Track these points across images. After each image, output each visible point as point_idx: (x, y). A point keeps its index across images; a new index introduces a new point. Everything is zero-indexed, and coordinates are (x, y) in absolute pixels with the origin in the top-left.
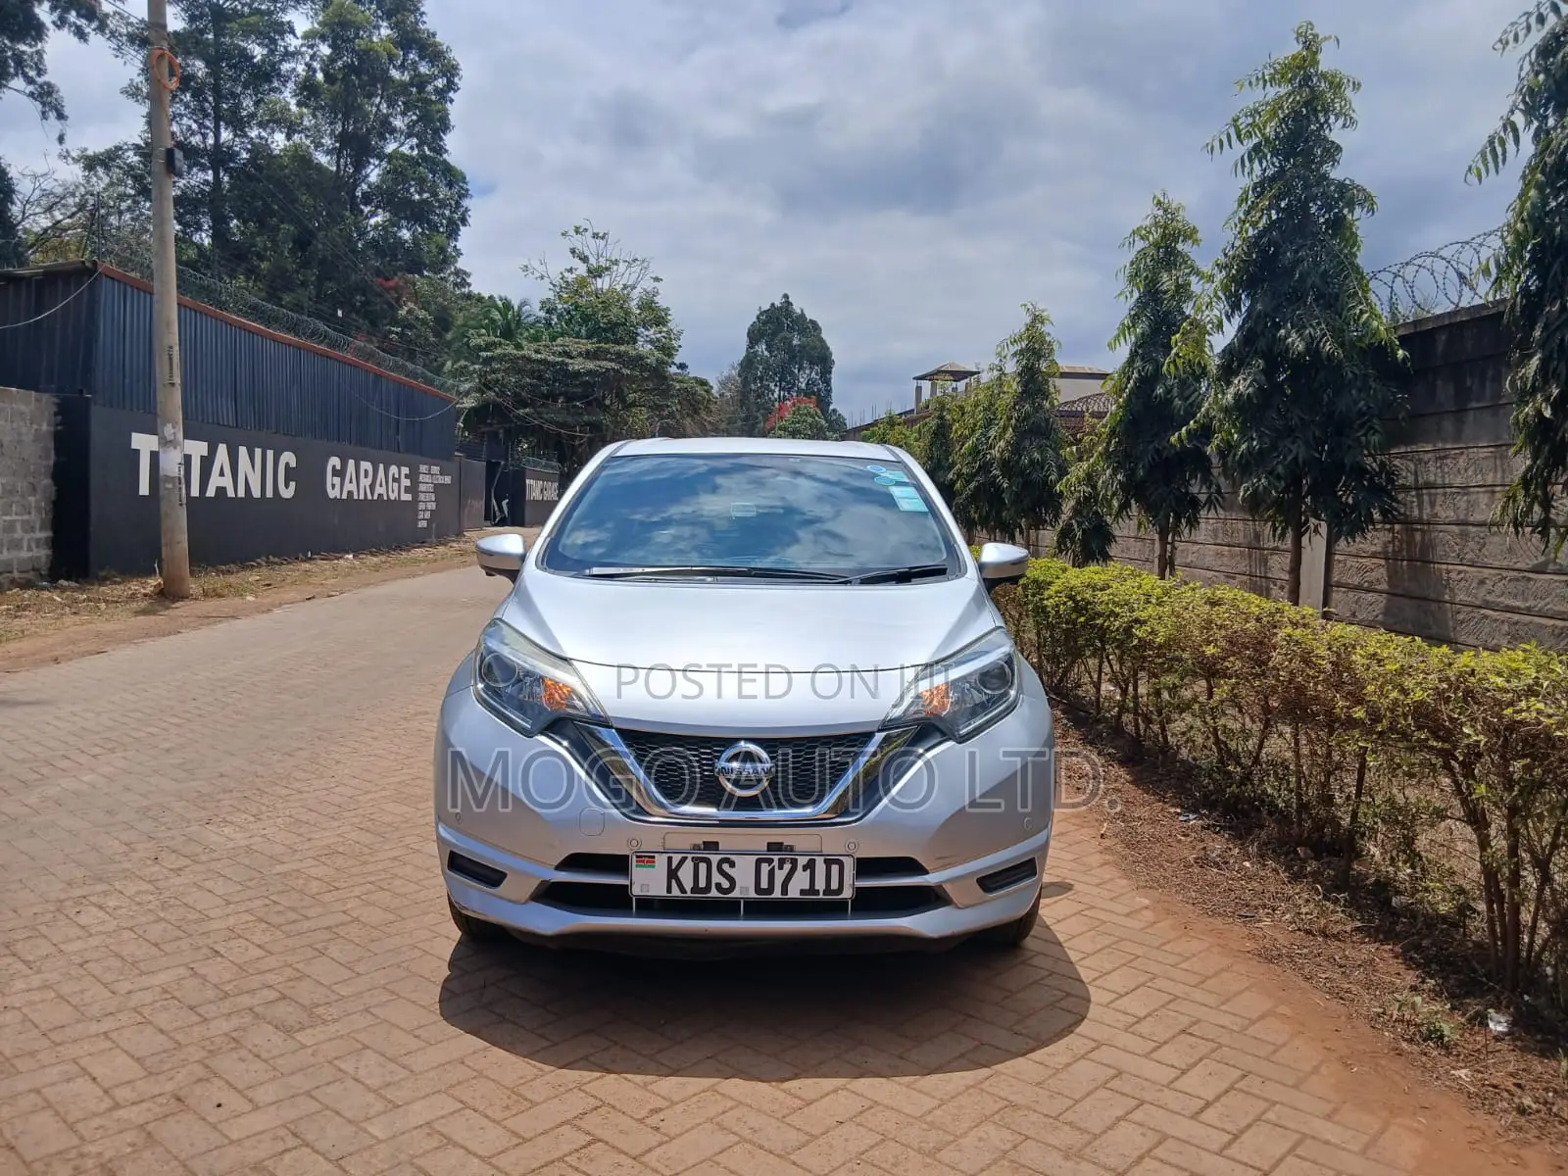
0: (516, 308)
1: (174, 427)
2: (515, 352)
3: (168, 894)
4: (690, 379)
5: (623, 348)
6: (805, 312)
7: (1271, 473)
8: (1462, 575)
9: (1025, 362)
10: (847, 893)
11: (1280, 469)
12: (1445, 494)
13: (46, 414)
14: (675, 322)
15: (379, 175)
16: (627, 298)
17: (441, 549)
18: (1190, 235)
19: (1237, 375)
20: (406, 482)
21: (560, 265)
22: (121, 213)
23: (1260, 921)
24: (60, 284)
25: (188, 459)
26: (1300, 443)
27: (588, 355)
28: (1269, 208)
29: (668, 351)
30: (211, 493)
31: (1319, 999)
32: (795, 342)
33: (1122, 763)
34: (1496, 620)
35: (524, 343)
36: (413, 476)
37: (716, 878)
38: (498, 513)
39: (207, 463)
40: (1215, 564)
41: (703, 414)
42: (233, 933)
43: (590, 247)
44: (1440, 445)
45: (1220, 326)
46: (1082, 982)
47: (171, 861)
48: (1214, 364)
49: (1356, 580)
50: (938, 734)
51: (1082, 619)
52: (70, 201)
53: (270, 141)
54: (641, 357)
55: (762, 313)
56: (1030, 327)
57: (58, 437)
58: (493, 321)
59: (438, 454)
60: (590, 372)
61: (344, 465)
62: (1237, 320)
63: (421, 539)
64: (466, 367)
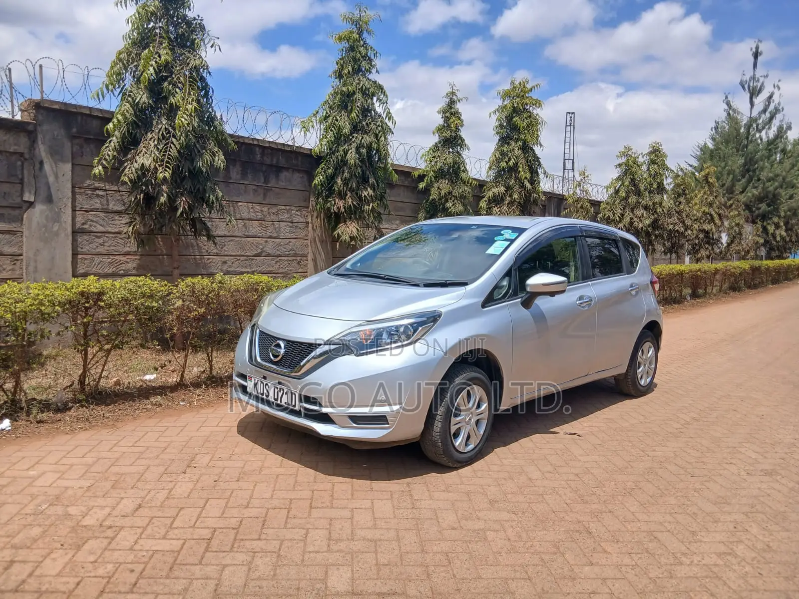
8: (211, 260)
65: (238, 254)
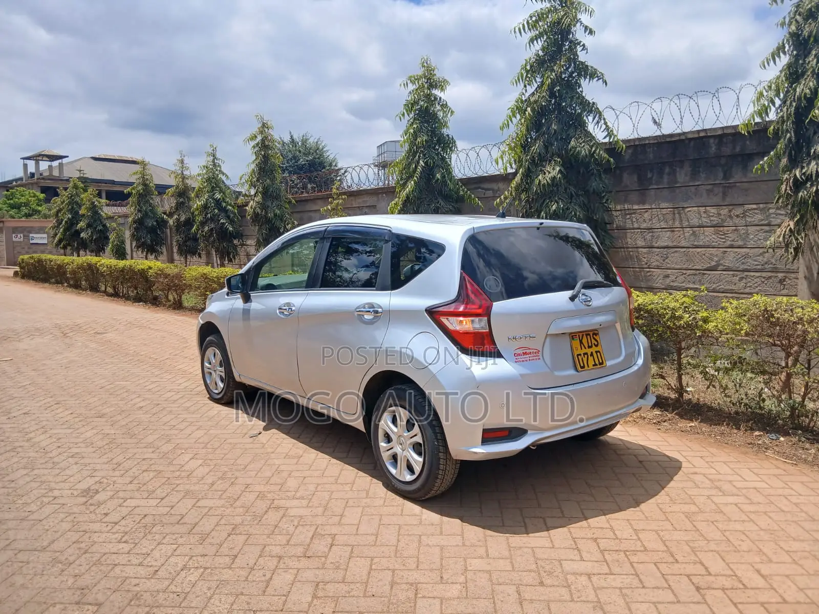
8: (651, 273)
12: (634, 233)
44: (628, 207)
65: (684, 267)
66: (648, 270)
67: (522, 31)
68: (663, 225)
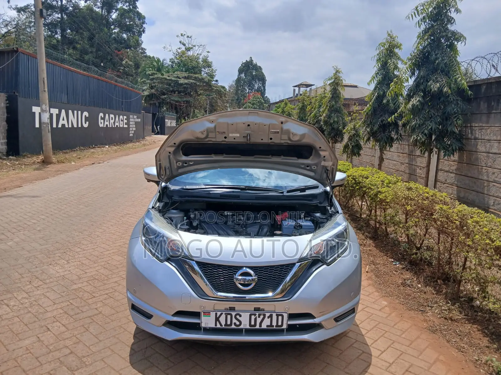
0: (161, 61)
1: (46, 106)
2: (161, 76)
3: (33, 299)
4: (219, 86)
5: (197, 75)
6: (257, 63)
7: (422, 133)
8: (486, 170)
9: (333, 87)
10: (285, 326)
11: (426, 131)
12: (482, 142)
13: (3, 100)
14: (214, 66)
15: (116, 16)
16: (198, 58)
17: (138, 143)
18: (399, 46)
19: (413, 98)
20: (125, 121)
21: (176, 47)
22: (30, 27)
23: (427, 313)
24: (6, 55)
25: (51, 115)
26: (433, 123)
27: (185, 78)
28: (428, 39)
29: (212, 76)
30: (60, 126)
31: (454, 352)
32: (254, 73)
33: (371, 238)
34: (498, 187)
35: (164, 73)
36: (128, 119)
37: (234, 321)
38: (156, 130)
39: (58, 116)
40: (397, 159)
41: (223, 98)
42: (55, 319)
43: (186, 41)
44: (481, 124)
45: (407, 80)
46: (368, 345)
47: (36, 283)
48: (405, 93)
49: (447, 169)
50: (320, 262)
51: (358, 187)
52: (13, 23)
53: (79, 3)
54: (203, 79)
55: (243, 64)
56: (335, 74)
57: (7, 108)
58: (154, 66)
59: (136, 112)
60: (186, 84)
61: (105, 116)
62: (413, 79)
63: (130, 140)
64: (145, 81)
66: (485, 168)
67: (414, 16)
68: (495, 138)
